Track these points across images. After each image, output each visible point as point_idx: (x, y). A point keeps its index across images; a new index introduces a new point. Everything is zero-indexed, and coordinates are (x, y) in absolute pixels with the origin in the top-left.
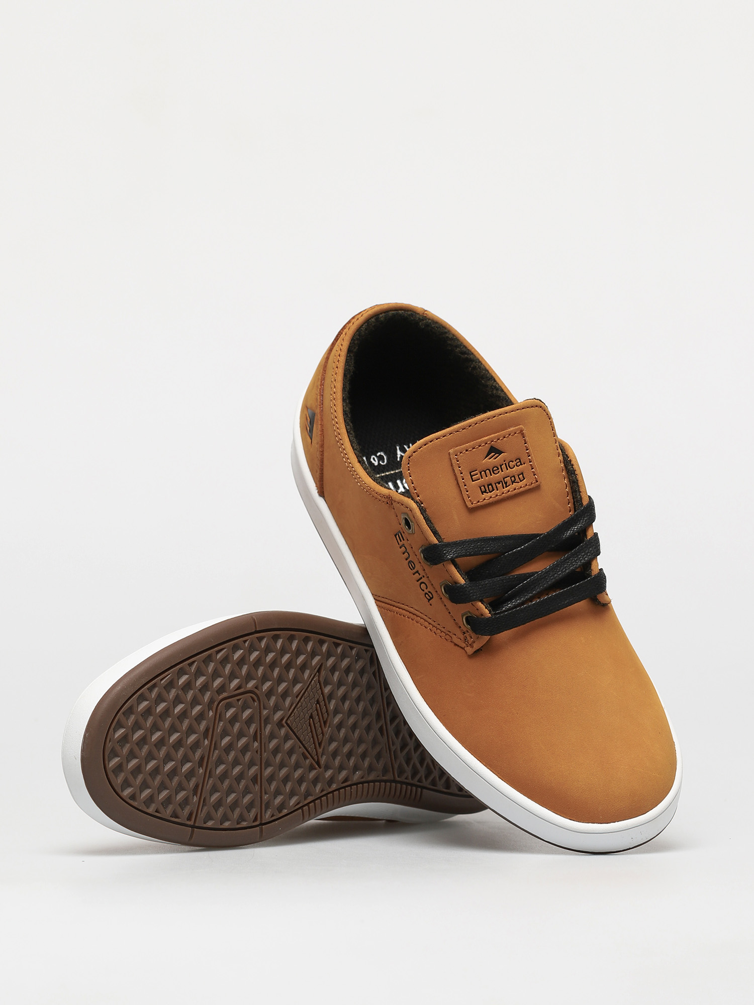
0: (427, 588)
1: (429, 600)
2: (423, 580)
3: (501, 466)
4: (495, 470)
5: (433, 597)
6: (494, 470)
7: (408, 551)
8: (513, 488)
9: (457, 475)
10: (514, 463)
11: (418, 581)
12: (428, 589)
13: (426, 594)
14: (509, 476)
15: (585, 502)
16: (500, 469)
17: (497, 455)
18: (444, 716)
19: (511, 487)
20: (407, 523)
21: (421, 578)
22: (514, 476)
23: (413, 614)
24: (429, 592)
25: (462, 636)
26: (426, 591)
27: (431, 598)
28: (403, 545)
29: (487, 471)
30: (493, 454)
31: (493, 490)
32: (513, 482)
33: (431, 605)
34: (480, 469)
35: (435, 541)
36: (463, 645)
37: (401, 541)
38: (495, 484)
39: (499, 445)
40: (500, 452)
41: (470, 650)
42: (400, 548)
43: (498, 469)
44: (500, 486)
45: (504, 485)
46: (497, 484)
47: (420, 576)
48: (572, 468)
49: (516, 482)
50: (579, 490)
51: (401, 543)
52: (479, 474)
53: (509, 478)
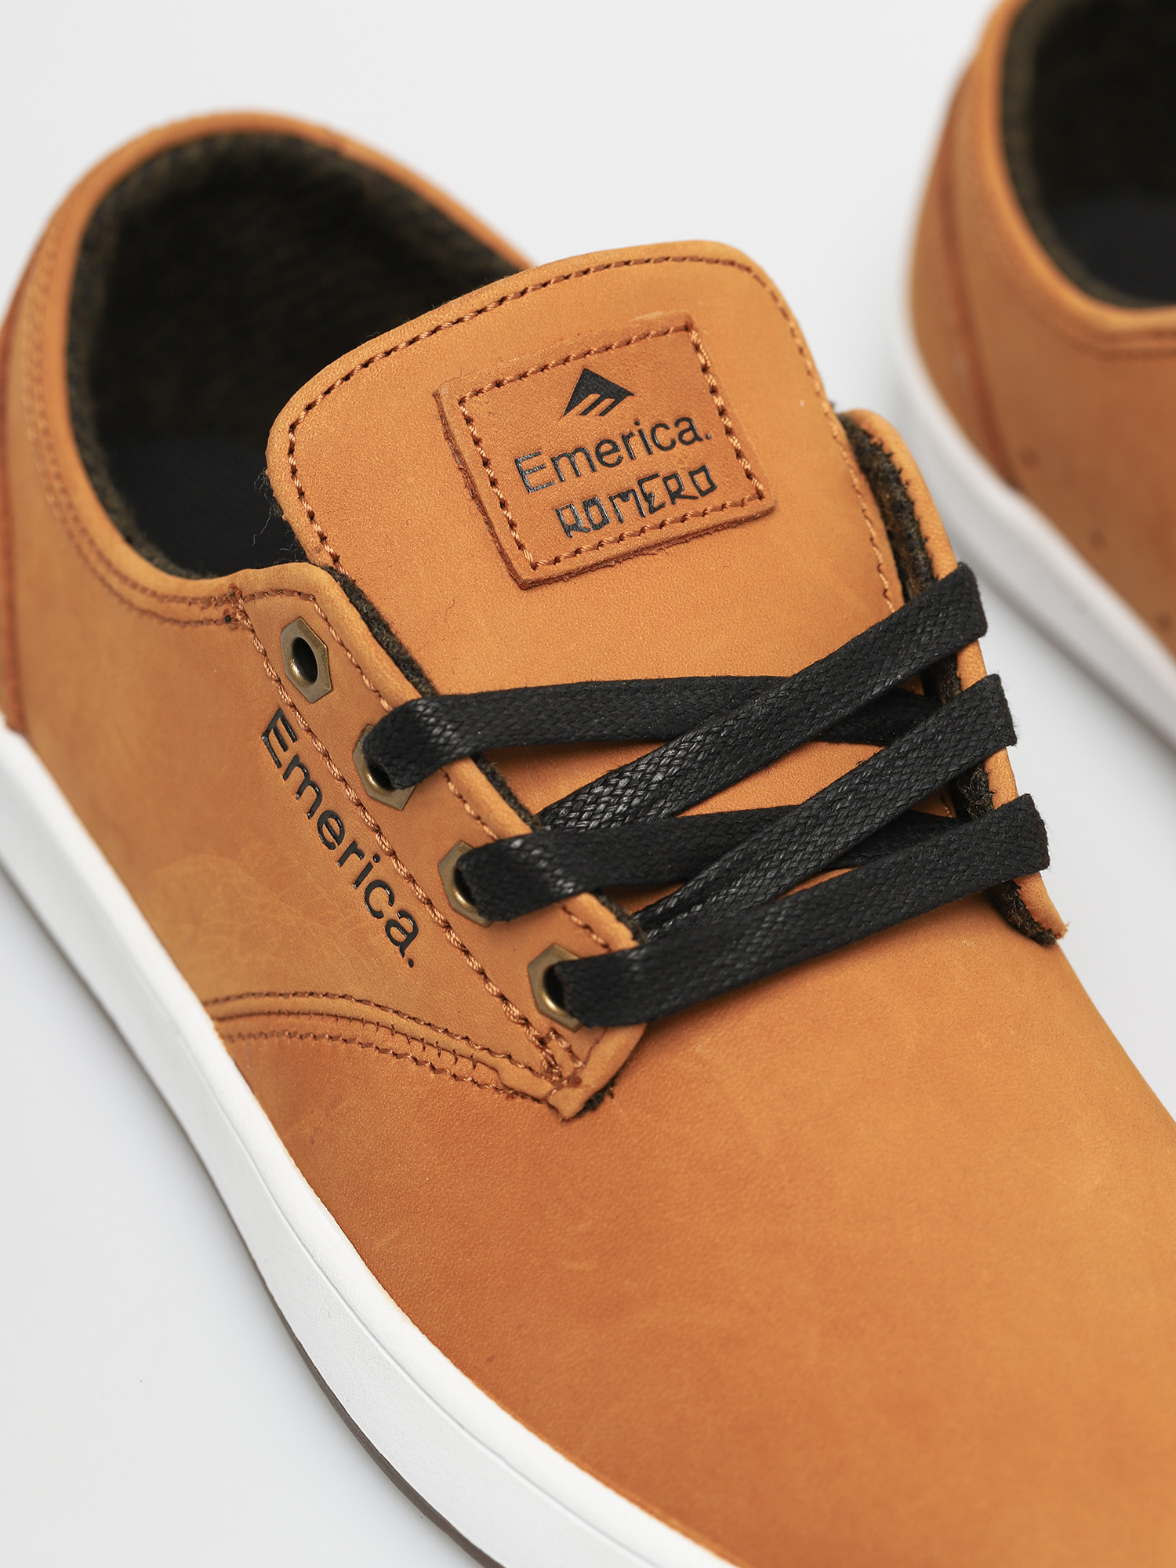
0: (391, 900)
1: (403, 947)
2: (378, 872)
3: (626, 438)
4: (608, 453)
5: (415, 927)
6: (604, 453)
7: (312, 778)
8: (678, 514)
9: (474, 473)
10: (673, 432)
11: (357, 883)
12: (399, 903)
13: (391, 923)
14: (656, 476)
15: (944, 567)
16: (623, 452)
17: (607, 402)
18: (490, 1360)
19: (670, 513)
20: (303, 654)
21: (369, 867)
22: (675, 476)
23: (350, 1019)
24: (403, 914)
25: (538, 1057)
26: (391, 912)
27: (411, 936)
28: (296, 761)
29: (579, 454)
30: (593, 397)
31: (605, 521)
32: (675, 496)
33: (411, 963)
34: (550, 448)
35: (407, 692)
36: (543, 1087)
37: (285, 748)
38: (611, 499)
39: (607, 368)
40: (619, 394)
41: (571, 1100)
42: (286, 776)
43: (616, 449)
44: (627, 508)
45: (644, 506)
46: (617, 501)
47: (364, 863)
48: (889, 462)
49: (685, 497)
50: (918, 532)
51: (286, 757)
52: (549, 464)
53: (658, 481)
